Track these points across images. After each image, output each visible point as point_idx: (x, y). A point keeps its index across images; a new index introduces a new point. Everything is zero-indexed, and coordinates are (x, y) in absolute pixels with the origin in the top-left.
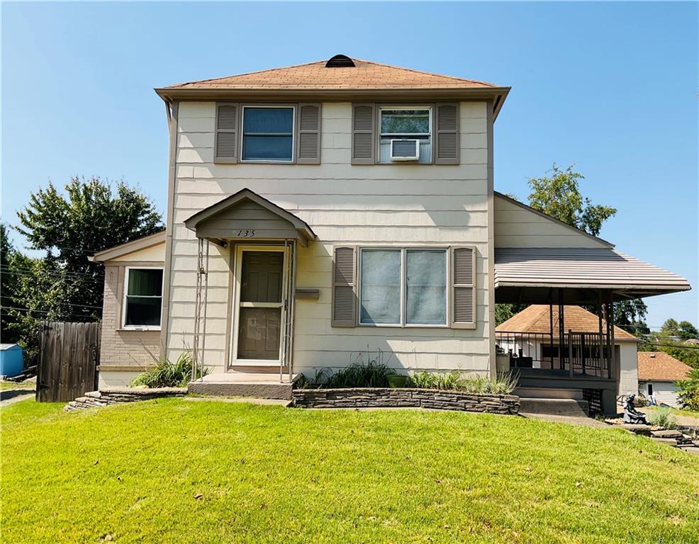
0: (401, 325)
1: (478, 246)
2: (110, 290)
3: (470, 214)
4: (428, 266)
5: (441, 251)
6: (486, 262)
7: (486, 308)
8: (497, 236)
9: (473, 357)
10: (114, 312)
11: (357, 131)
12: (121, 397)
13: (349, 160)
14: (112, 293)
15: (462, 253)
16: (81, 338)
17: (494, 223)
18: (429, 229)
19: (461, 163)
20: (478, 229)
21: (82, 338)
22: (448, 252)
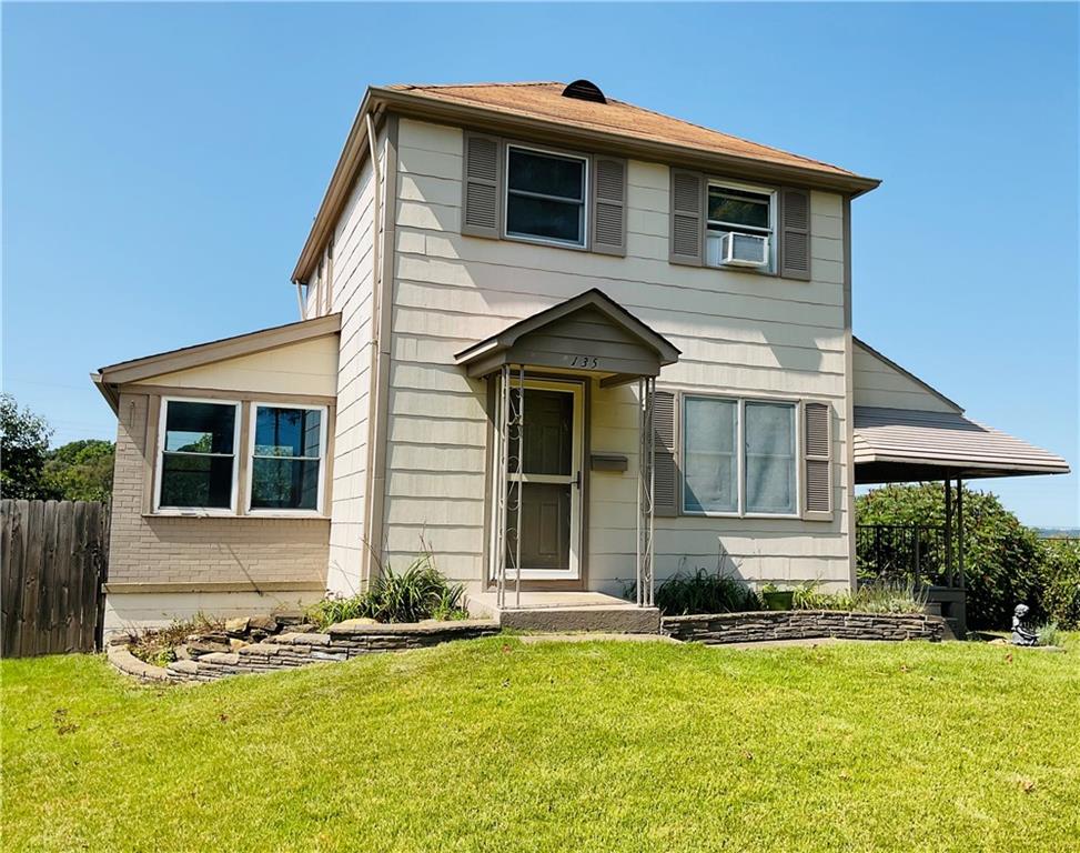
0: (739, 514)
1: (835, 402)
2: (129, 439)
3: (824, 354)
4: (773, 428)
5: (788, 405)
6: (843, 426)
7: (844, 491)
8: (857, 388)
9: (830, 561)
10: (139, 481)
11: (678, 212)
12: (382, 640)
13: (665, 255)
14: (134, 446)
15: (815, 409)
16: (65, 531)
17: (853, 370)
18: (773, 372)
19: (813, 278)
20: (834, 376)
21: (69, 532)
22: (798, 407)
